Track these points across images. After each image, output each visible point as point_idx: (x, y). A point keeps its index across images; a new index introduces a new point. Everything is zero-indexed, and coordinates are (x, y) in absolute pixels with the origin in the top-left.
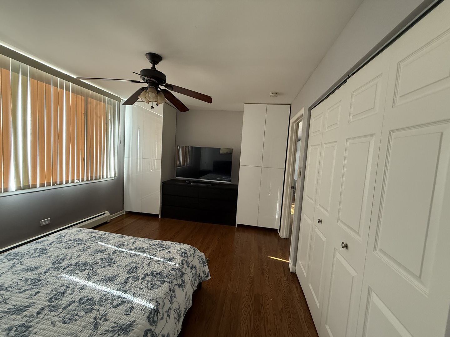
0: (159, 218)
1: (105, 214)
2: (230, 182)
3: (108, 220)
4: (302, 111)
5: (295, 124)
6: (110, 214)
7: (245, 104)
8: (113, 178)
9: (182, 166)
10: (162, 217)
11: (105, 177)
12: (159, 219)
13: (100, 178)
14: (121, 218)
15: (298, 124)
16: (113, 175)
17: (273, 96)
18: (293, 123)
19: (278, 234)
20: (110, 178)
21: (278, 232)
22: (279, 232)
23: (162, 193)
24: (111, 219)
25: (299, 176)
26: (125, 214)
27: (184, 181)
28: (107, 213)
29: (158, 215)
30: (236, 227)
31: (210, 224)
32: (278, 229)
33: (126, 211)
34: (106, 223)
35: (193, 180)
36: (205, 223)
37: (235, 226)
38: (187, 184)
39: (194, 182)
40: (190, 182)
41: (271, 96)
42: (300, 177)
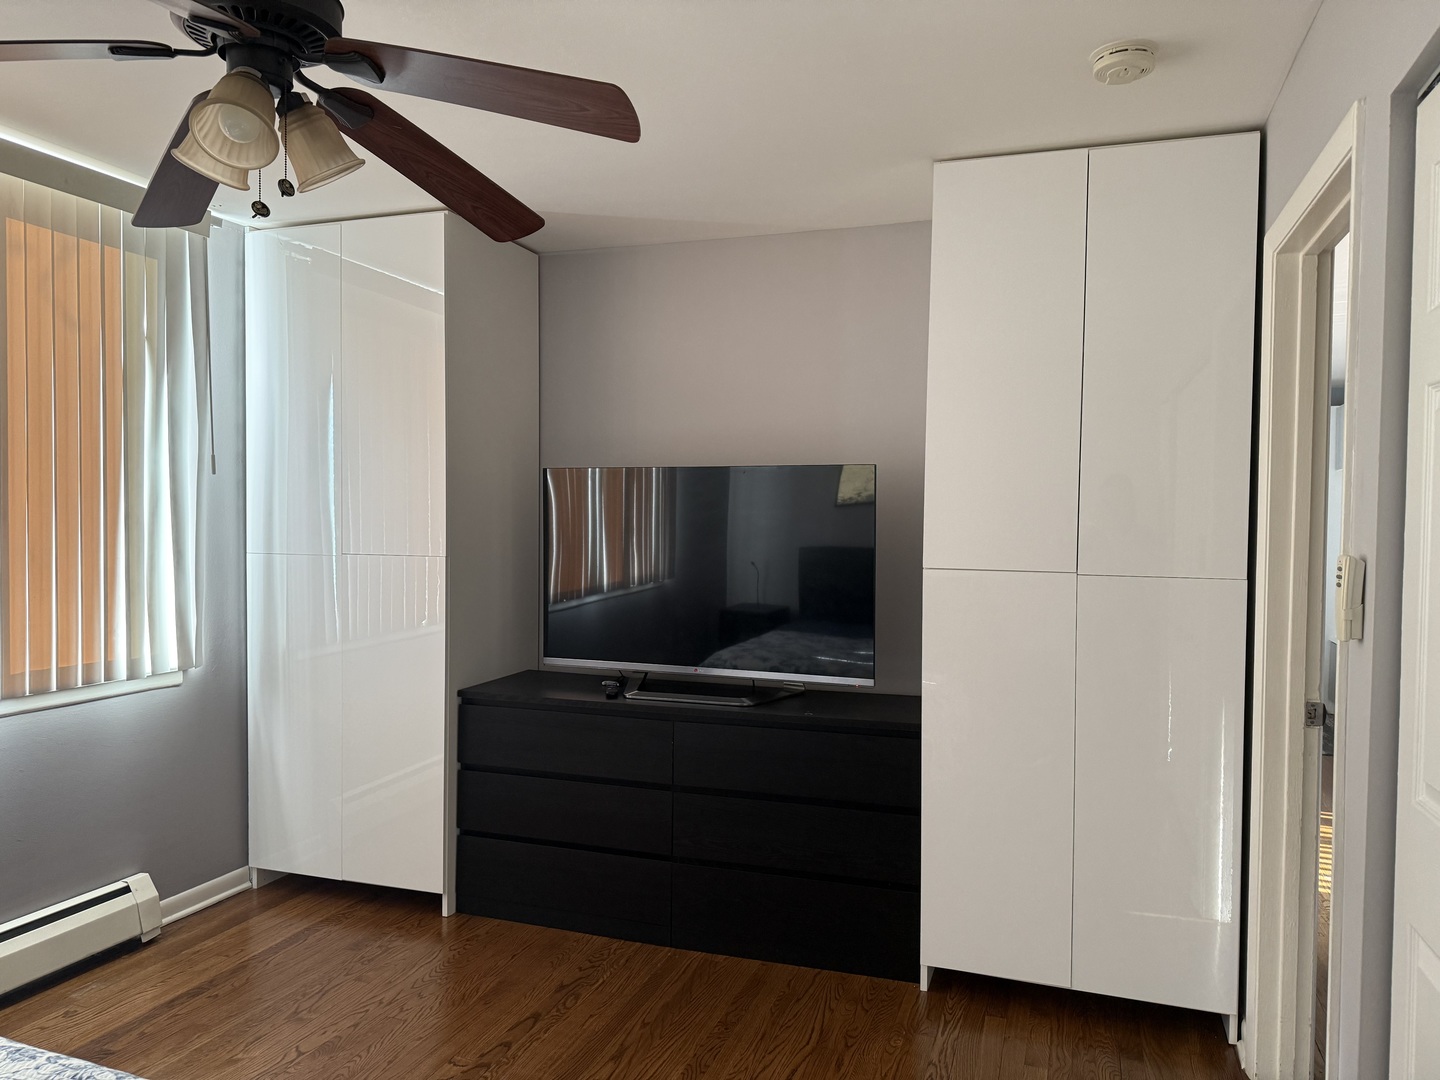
0: (445, 913)
1: (126, 890)
2: (869, 682)
3: (147, 927)
4: (1344, 142)
5: (1301, 256)
6: (155, 893)
7: (937, 166)
8: (178, 679)
9: (613, 587)
10: (461, 907)
11: (121, 669)
12: (445, 922)
13: (89, 682)
14: (228, 915)
15: (1324, 257)
16: (171, 660)
17: (1122, 75)
18: (1289, 248)
19: (1229, 1053)
20: (154, 674)
21: (1232, 1038)
22: (1239, 1037)
23: (459, 759)
24: (166, 921)
25: (1356, 629)
26: (255, 887)
27: (593, 680)
28: (143, 887)
29: (436, 899)
30: (924, 986)
31: (753, 965)
32: (1228, 1016)
33: (260, 871)
34: (132, 946)
35: (646, 673)
36: (721, 958)
37: (917, 980)
38: (603, 699)
39: (647, 684)
40: (623, 680)
41: (1100, 75)
42: (1361, 640)
